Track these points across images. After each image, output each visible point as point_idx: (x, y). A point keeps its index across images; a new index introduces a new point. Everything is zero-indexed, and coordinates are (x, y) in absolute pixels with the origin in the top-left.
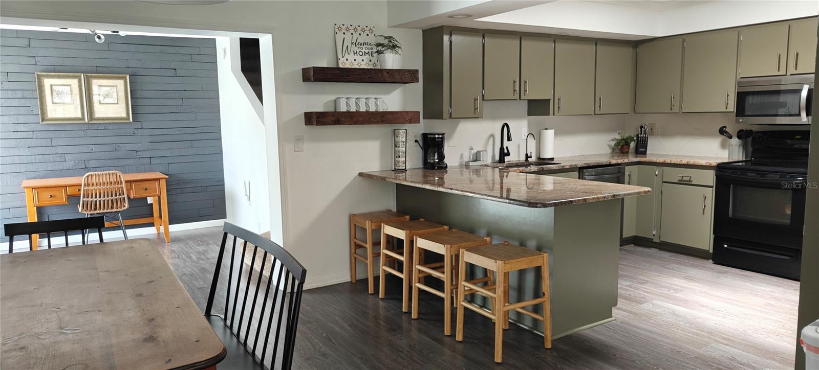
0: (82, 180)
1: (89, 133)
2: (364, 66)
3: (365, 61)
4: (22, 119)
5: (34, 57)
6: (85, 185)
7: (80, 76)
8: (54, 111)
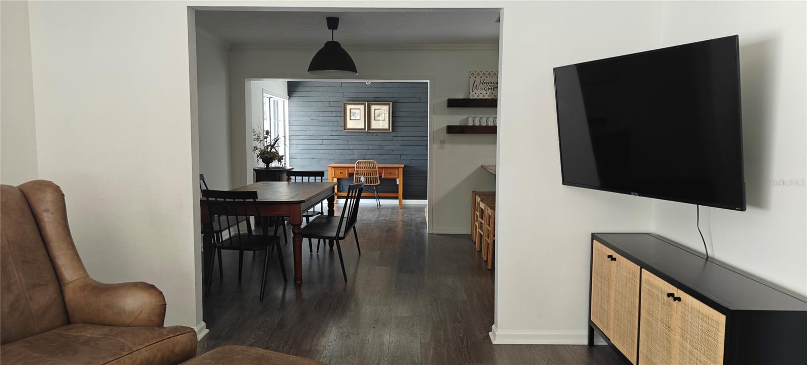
0: (355, 165)
1: (368, 138)
2: (486, 97)
3: (488, 94)
4: (335, 129)
5: (343, 92)
6: (357, 168)
7: (365, 104)
8: (351, 125)
